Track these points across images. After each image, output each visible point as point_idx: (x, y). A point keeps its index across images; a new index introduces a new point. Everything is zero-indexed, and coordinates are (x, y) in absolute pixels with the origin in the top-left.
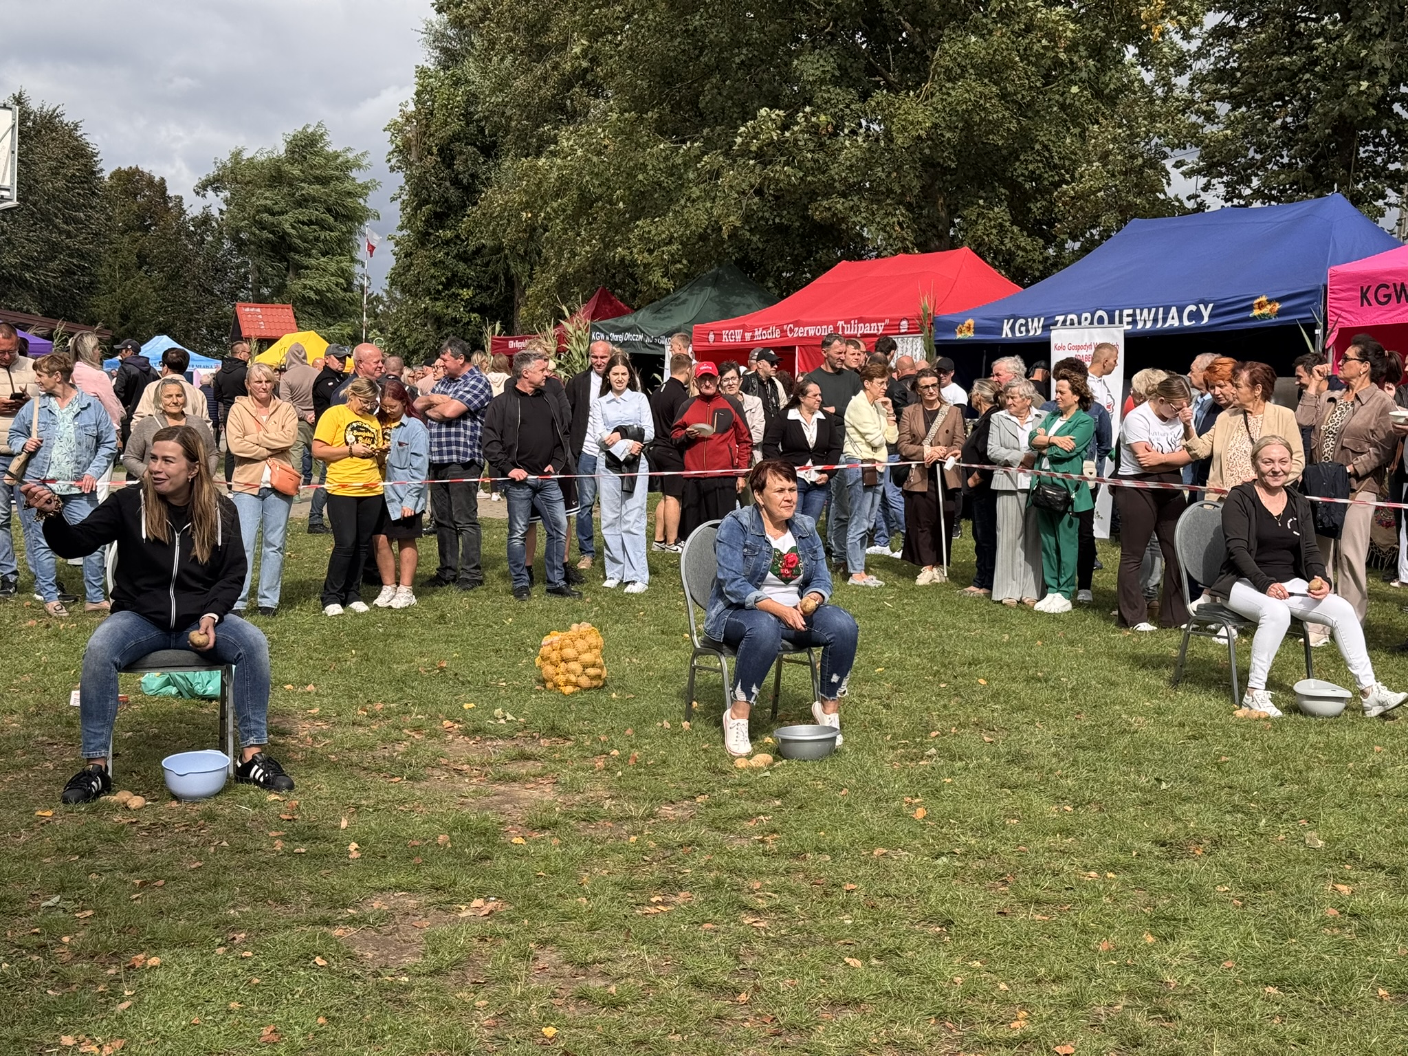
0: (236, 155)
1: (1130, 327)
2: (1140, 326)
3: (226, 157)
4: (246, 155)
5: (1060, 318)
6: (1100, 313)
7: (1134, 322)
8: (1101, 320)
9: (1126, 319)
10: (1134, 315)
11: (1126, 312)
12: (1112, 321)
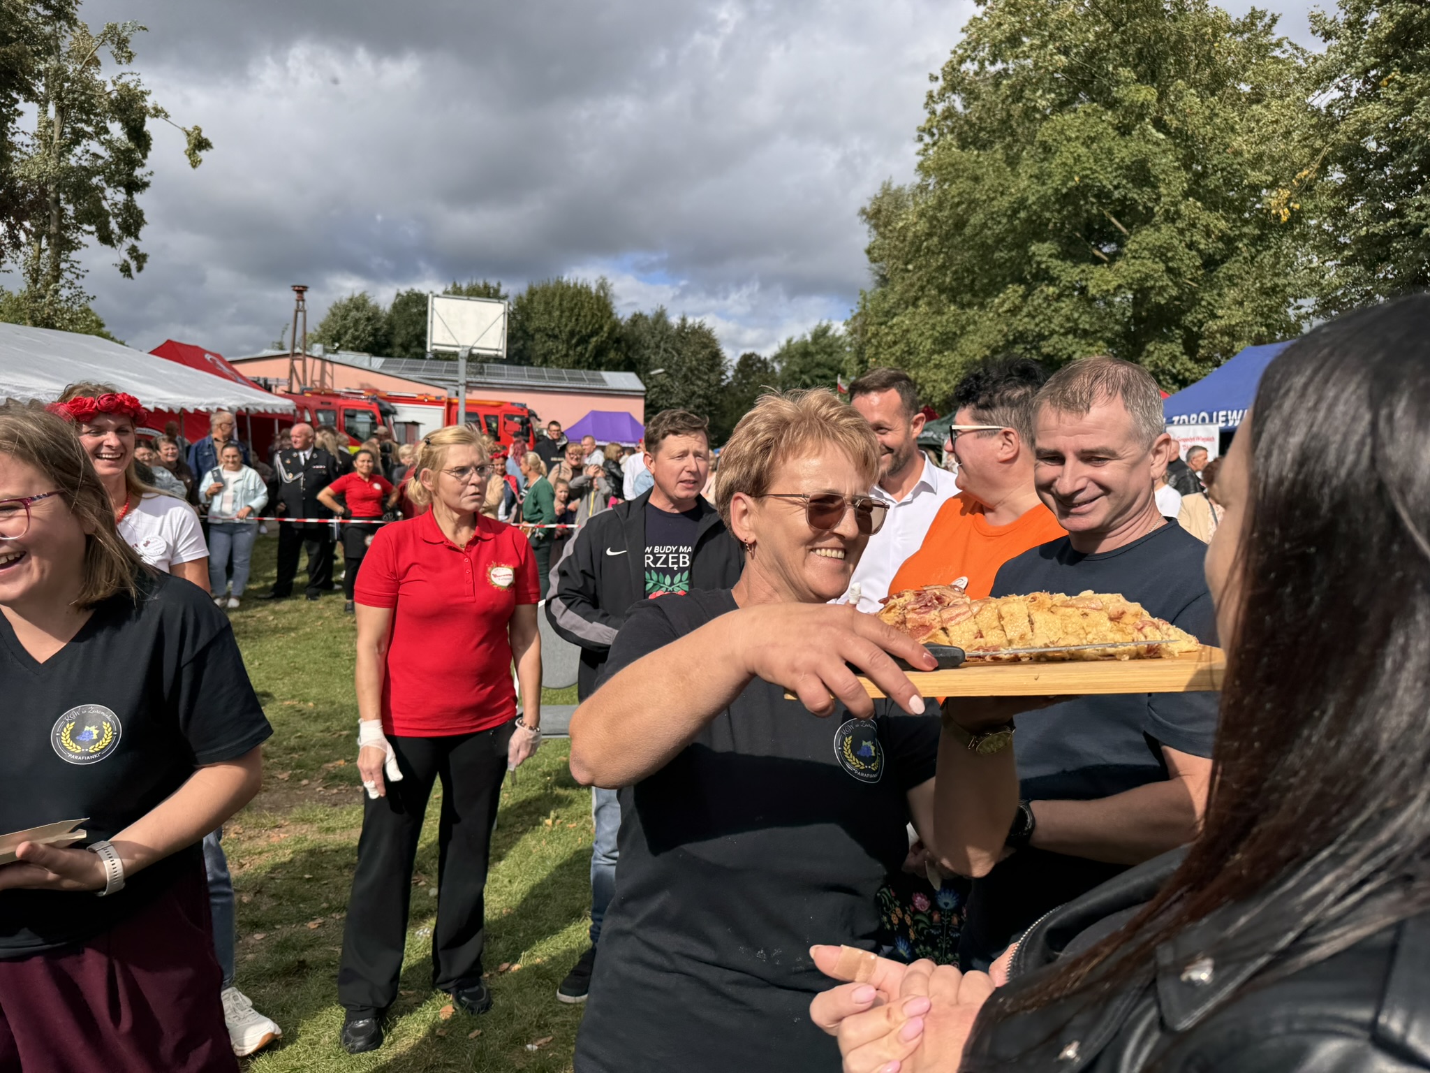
0: (789, 342)
1: (1223, 425)
2: (1230, 424)
3: (783, 342)
4: (794, 341)
5: (1176, 419)
6: (1203, 414)
7: (1227, 421)
8: (1204, 419)
9: (1221, 419)
10: (1226, 416)
11: (1222, 413)
12: (1211, 420)
